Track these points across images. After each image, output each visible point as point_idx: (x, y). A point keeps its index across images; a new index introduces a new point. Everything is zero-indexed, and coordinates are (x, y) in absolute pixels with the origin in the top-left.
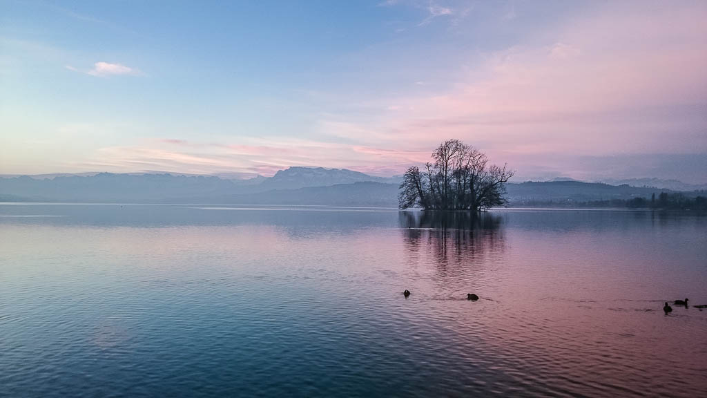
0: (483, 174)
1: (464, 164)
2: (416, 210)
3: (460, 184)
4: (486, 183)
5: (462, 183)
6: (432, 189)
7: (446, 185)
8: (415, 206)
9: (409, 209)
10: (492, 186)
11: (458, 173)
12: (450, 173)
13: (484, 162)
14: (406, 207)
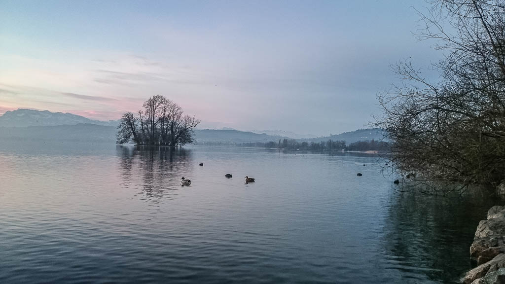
0: (180, 121)
1: (167, 113)
2: (130, 145)
3: (163, 127)
4: (182, 128)
5: (165, 127)
6: (143, 130)
7: (153, 128)
8: (130, 142)
9: (124, 145)
10: (186, 129)
11: (162, 120)
12: (156, 119)
13: (181, 113)
14: (122, 142)
